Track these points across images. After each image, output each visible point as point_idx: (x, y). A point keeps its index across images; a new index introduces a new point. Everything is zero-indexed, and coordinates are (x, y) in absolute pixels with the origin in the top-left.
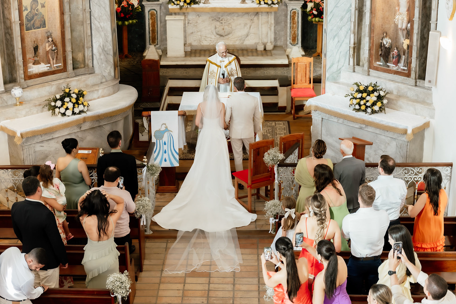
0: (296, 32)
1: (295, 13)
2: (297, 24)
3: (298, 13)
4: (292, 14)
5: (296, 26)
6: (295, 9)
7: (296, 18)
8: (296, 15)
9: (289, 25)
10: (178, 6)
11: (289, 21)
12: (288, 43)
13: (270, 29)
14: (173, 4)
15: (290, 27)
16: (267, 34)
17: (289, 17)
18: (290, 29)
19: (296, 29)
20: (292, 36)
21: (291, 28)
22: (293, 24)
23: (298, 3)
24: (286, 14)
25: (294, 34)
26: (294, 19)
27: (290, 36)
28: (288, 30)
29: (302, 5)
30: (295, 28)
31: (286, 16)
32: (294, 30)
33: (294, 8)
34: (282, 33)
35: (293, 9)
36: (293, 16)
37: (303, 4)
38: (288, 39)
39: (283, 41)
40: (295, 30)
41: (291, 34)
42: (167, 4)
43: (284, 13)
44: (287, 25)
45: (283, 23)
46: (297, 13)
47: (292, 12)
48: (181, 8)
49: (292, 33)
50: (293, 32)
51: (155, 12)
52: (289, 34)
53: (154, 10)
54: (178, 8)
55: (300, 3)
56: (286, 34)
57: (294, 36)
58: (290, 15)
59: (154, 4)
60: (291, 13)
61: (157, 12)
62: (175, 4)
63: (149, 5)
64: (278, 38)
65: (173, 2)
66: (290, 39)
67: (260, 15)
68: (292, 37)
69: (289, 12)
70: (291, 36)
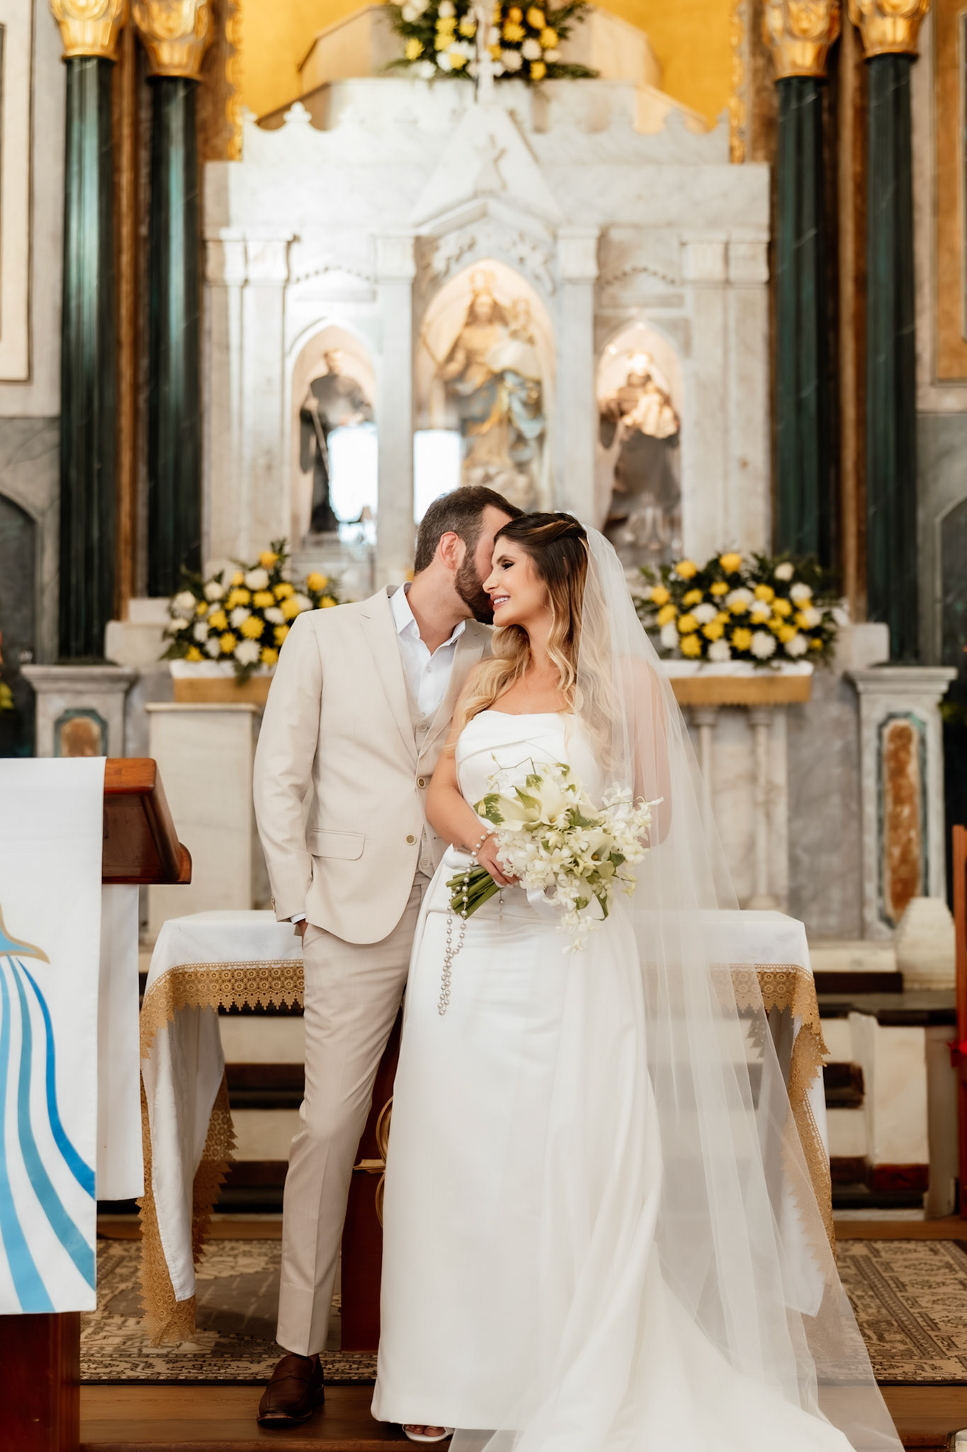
0: (916, 851)
1: (902, 736)
2: (917, 799)
3: (923, 742)
4: (888, 746)
5: (913, 814)
6: (907, 715)
7: (912, 768)
8: (914, 747)
9: (870, 810)
10: (227, 669)
11: (870, 783)
12: (871, 915)
13: (769, 817)
14: (194, 653)
15: (880, 821)
16: (751, 846)
17: (869, 761)
18: (880, 831)
19: (913, 834)
20: (894, 871)
21: (887, 826)
22: (898, 801)
23: (919, 680)
24: (853, 747)
25: (905, 858)
26: (899, 771)
27: (880, 874)
28: (870, 840)
29: (944, 687)
30: (910, 827)
31: (853, 758)
32: (904, 839)
33: (900, 705)
34: (832, 861)
35: (891, 716)
36: (895, 755)
37: (952, 684)
38: (871, 889)
39: (836, 906)
40: (910, 841)
41: (886, 864)
42: (165, 662)
43: (838, 744)
44: (860, 816)
45: (836, 800)
46: (916, 738)
47: (887, 732)
48: (245, 675)
49: (890, 855)
50: (896, 852)
51: (95, 729)
52: (871, 860)
53: (91, 713)
54: (226, 680)
55: (931, 679)
56: (860, 867)
57: (904, 872)
58: (879, 753)
59: (92, 679)
60: (880, 736)
61: (104, 725)
62: (206, 655)
63: (63, 685)
64: (807, 893)
65: (201, 646)
66: (880, 892)
67: (705, 733)
68: (895, 882)
69: (869, 734)
70: (888, 876)
